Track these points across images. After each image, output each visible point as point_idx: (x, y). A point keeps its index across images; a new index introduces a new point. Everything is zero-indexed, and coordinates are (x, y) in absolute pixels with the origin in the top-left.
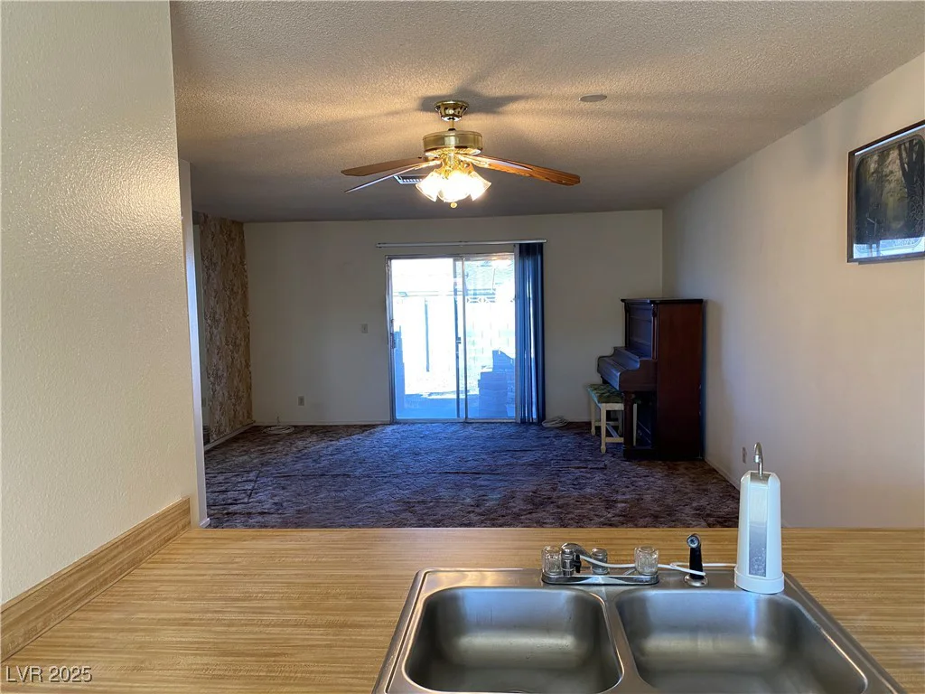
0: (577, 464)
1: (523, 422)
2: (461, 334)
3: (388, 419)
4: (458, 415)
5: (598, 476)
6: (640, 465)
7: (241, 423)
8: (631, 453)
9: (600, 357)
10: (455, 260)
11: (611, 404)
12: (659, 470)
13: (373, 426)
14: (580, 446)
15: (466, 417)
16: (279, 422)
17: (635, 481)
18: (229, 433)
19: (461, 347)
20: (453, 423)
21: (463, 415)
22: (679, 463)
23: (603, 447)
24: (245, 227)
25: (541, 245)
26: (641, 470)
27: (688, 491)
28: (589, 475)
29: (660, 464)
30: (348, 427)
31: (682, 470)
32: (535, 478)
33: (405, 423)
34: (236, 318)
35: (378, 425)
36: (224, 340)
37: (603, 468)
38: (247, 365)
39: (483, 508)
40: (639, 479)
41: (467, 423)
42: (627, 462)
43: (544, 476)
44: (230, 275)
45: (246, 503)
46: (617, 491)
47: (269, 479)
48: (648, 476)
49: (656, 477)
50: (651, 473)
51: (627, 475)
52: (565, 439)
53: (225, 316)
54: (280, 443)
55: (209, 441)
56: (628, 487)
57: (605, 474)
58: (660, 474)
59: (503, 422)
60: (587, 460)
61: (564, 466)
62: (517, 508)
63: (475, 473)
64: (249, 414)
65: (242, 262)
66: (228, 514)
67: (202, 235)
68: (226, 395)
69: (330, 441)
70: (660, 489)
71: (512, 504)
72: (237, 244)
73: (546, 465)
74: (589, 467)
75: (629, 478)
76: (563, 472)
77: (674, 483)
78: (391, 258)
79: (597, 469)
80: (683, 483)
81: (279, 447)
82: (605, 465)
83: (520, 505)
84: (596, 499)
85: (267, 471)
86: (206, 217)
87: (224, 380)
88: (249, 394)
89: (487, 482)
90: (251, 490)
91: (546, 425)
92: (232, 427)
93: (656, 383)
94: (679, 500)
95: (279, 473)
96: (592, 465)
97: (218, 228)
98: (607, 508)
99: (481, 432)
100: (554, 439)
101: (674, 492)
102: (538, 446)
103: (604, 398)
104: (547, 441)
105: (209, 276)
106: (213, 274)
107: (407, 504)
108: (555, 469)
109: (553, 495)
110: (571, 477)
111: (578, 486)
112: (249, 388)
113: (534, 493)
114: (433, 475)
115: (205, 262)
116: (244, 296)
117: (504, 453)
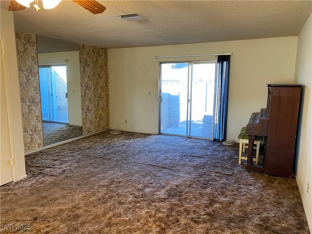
0: (219, 170)
1: (215, 140)
2: (189, 98)
4: (187, 134)
5: (224, 180)
6: (253, 176)
7: (102, 128)
8: (250, 167)
9: (253, 113)
10: (189, 64)
11: (245, 140)
12: (262, 182)
13: (150, 135)
14: (231, 158)
15: (190, 135)
16: (118, 129)
17: (241, 188)
18: (94, 132)
19: (189, 103)
20: (183, 137)
22: (278, 178)
23: (240, 162)
26: (251, 180)
27: (268, 202)
28: (218, 179)
29: (265, 177)
31: (276, 184)
32: (188, 176)
33: (164, 134)
34: (101, 87)
35: (153, 134)
36: (93, 96)
37: (230, 175)
38: (107, 106)
39: (141, 193)
40: (244, 187)
41: (190, 138)
42: (247, 173)
43: (194, 175)
44: (98, 70)
45: (54, 168)
46: (224, 194)
47: (80, 156)
48: (251, 185)
49: (256, 186)
50: (255, 183)
51: (240, 182)
52: (226, 153)
53: (94, 86)
54: (108, 138)
55: (82, 135)
56: (233, 191)
57: (227, 180)
58: (260, 185)
59: (206, 140)
60: (226, 168)
61: (210, 170)
62: (158, 196)
63: (163, 167)
64: (108, 125)
65: (106, 65)
66: (40, 173)
67: (80, 53)
68: (94, 117)
69: (127, 140)
70: (252, 197)
71: (158, 193)
72: (103, 57)
73: (202, 168)
74: (224, 173)
75: (239, 184)
76: (206, 174)
77: (263, 194)
78: (161, 63)
79: (227, 175)
80: (269, 194)
81: (105, 140)
82: (233, 173)
83: (162, 194)
84: (206, 198)
85: (85, 152)
86: (84, 45)
87: (92, 111)
88: (108, 117)
89: (163, 174)
90: (66, 161)
91: (224, 143)
92: (97, 130)
93: (268, 132)
94: (256, 208)
95: (87, 154)
96: (226, 172)
97: (91, 50)
98: (206, 207)
99: (191, 144)
100: (221, 153)
101: (258, 201)
102: (209, 155)
103: (242, 136)
104: (216, 153)
105: (84, 70)
106: (87, 69)
107: (112, 182)
108: (204, 171)
109: (186, 190)
110: (207, 178)
111: (205, 186)
112: (108, 115)
113: (177, 186)
114: (144, 165)
115: (83, 64)
116: (107, 78)
117: (189, 157)
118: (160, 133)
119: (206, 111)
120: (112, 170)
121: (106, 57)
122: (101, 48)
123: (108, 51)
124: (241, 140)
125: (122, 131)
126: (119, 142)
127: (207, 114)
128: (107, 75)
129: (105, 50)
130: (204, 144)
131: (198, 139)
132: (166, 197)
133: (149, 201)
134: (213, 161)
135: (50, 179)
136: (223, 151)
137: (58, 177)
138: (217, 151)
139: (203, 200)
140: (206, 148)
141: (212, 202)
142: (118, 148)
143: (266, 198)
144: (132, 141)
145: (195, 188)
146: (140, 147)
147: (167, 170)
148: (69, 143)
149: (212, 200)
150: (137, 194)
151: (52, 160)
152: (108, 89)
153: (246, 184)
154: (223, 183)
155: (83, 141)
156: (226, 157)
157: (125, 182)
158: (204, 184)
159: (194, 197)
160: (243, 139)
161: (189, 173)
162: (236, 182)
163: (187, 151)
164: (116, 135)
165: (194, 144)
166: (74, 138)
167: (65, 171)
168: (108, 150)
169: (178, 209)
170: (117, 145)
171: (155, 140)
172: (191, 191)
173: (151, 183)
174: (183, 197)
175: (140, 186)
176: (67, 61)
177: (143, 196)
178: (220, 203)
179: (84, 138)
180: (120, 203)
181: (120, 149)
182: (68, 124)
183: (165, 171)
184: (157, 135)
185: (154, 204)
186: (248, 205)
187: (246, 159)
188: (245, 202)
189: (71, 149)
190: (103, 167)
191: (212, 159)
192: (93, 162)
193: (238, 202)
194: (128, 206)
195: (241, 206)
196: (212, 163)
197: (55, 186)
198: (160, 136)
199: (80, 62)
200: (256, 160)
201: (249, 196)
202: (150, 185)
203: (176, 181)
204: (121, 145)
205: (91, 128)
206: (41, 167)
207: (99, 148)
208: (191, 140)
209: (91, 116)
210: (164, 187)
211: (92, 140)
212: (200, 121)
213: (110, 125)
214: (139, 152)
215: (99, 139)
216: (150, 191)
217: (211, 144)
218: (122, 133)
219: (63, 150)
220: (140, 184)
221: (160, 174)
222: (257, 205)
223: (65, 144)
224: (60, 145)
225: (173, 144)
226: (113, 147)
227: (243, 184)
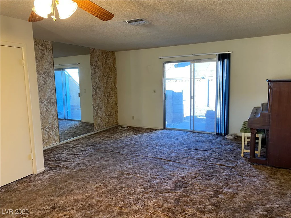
0: (222, 162)
1: (218, 134)
2: (192, 95)
3: (163, 127)
4: (191, 128)
5: (227, 172)
6: (256, 168)
7: (112, 124)
8: (252, 159)
9: (254, 108)
10: (191, 63)
11: (247, 133)
12: (265, 173)
13: (155, 130)
14: (234, 151)
15: (193, 130)
16: (126, 125)
17: (245, 179)
18: (104, 128)
19: (192, 100)
20: (186, 131)
21: (192, 129)
22: (280, 169)
23: (242, 154)
24: (116, 53)
25: (229, 54)
26: (254, 171)
27: (272, 192)
28: (222, 171)
30: (147, 129)
31: (279, 175)
32: (193, 168)
33: (169, 129)
34: (110, 87)
35: (158, 129)
36: (103, 95)
37: (233, 167)
38: (116, 104)
39: (149, 184)
40: (248, 178)
41: (193, 132)
42: (250, 165)
43: (199, 167)
44: (108, 71)
45: (70, 161)
46: (228, 185)
47: (92, 151)
48: (254, 177)
49: (259, 178)
50: (258, 175)
51: (243, 174)
52: (229, 146)
53: (104, 86)
54: (117, 134)
55: (94, 131)
56: (237, 183)
57: (231, 172)
58: (263, 177)
59: (209, 134)
60: (229, 160)
61: (214, 163)
62: (165, 188)
63: (169, 160)
64: (117, 121)
65: (114, 67)
66: (57, 166)
67: (91, 56)
68: (104, 114)
69: (134, 135)
70: (255, 188)
71: (165, 184)
72: (111, 60)
73: (206, 161)
74: (227, 165)
75: (242, 176)
76: (210, 166)
77: (267, 185)
78: (165, 63)
79: (230, 167)
80: (272, 186)
81: (115, 135)
82: (236, 165)
83: (168, 185)
84: (211, 189)
85: (97, 146)
86: (94, 49)
87: (103, 109)
88: (117, 114)
89: (169, 167)
90: (80, 155)
91: (226, 137)
92: (107, 126)
93: (269, 125)
94: (260, 199)
95: (99, 148)
96: (229, 164)
97: (101, 53)
98: (211, 197)
99: (194, 138)
100: (224, 146)
101: (262, 192)
102: (213, 149)
103: (244, 130)
104: (220, 146)
105: (95, 71)
106: (97, 71)
107: (122, 174)
108: (208, 164)
109: (191, 181)
110: (212, 170)
111: (209, 177)
112: (117, 112)
113: (183, 178)
114: (151, 158)
115: (93, 66)
116: (115, 79)
117: (193, 151)
118: (165, 128)
119: (208, 106)
120: (121, 163)
121: (114, 59)
122: (109, 51)
123: (116, 54)
124: (243, 133)
125: (130, 127)
126: (127, 137)
127: (209, 109)
128: (115, 75)
129: (113, 53)
130: (208, 138)
131: (202, 133)
132: (172, 188)
133: (157, 192)
134: (217, 154)
135: (66, 172)
136: (226, 144)
137: (73, 169)
138: (220, 144)
139: (208, 191)
140: (209, 142)
141: (217, 193)
142: (127, 143)
143: (270, 189)
144: (139, 135)
145: (200, 180)
146: (147, 141)
147: (173, 163)
148: (82, 139)
149: (217, 191)
150: (145, 185)
151: (67, 154)
152: (117, 88)
153: (249, 176)
154: (226, 175)
155: (95, 136)
156: (229, 150)
157: (134, 174)
158: (209, 176)
159: (200, 189)
160: (245, 132)
161: (194, 166)
162: (239, 173)
163: (191, 145)
164: (124, 130)
165: (198, 138)
166: (87, 134)
167: (79, 164)
168: (117, 144)
169: (185, 199)
170: (126, 140)
171: (161, 135)
172: (196, 183)
173: (158, 175)
174: (189, 188)
175: (148, 177)
176: (79, 64)
177: (151, 187)
178: (224, 194)
179: (95, 133)
180: (130, 194)
181: (128, 143)
182: (80, 121)
183: (171, 163)
184: (162, 130)
185: (161, 195)
186: (252, 196)
187: (248, 151)
188: (249, 193)
189: (84, 144)
190: (113, 160)
191: (216, 152)
192: (104, 156)
193: (242, 193)
194: (137, 197)
195: (244, 197)
196: (216, 156)
197: (70, 178)
198: (166, 131)
199: (91, 64)
200: (258, 152)
201: (252, 187)
202: (158, 177)
203: (182, 173)
204: (129, 140)
205: (101, 124)
206: (57, 161)
207: (110, 143)
208: (195, 134)
209: (101, 113)
210: (170, 179)
211: (103, 136)
212: (203, 116)
213: (119, 121)
214: (146, 146)
215: (109, 134)
216: (157, 182)
217: (214, 138)
218: (130, 128)
219: (77, 145)
220: (148, 176)
221: (166, 166)
222: (261, 196)
223: (78, 139)
224: (74, 141)
225: (178, 138)
226: (122, 142)
227: (246, 176)
